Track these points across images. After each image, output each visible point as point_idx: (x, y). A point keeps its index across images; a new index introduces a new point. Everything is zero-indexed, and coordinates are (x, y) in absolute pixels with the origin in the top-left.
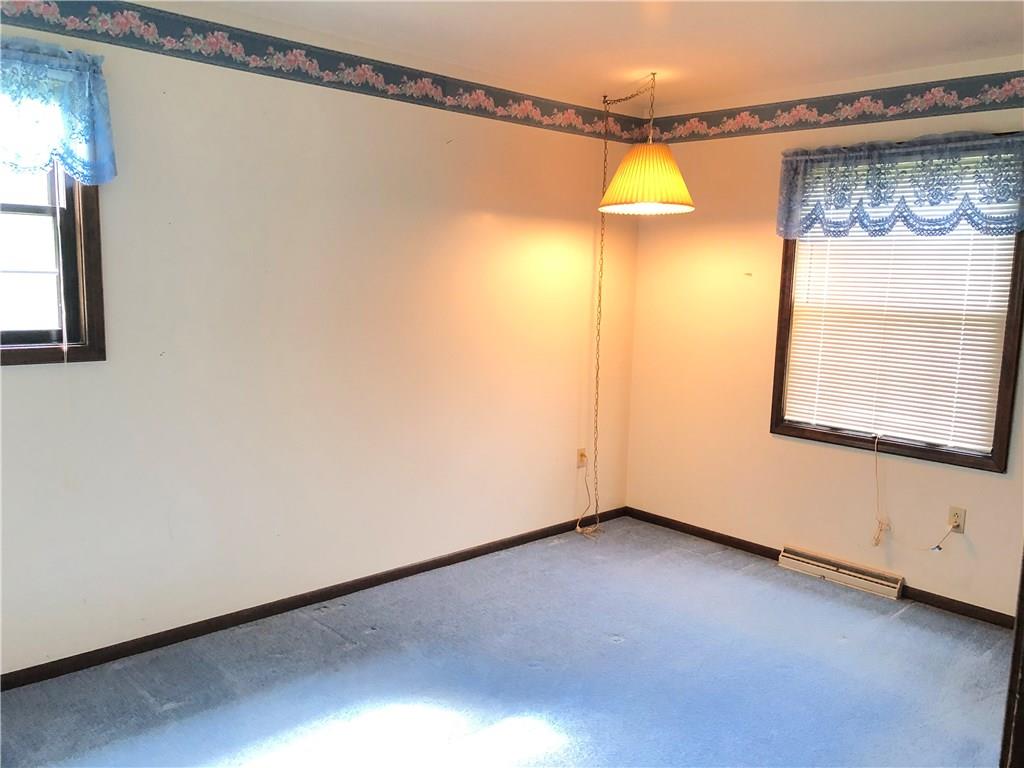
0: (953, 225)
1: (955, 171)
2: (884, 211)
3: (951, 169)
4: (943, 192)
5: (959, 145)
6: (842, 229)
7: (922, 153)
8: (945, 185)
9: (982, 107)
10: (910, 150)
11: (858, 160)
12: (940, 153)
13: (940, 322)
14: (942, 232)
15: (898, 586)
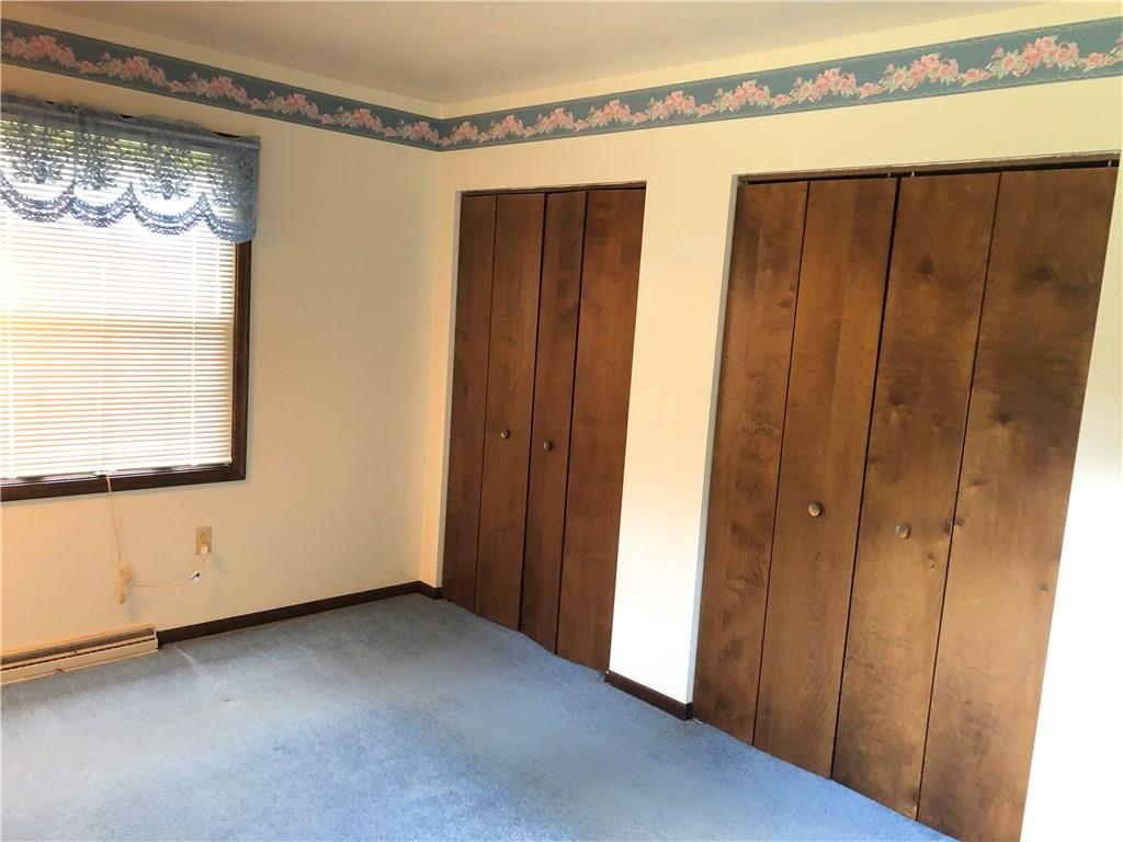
0: (188, 225)
1: (186, 165)
2: (106, 197)
3: (181, 161)
4: (174, 186)
5: (189, 136)
6: (44, 211)
7: (148, 134)
8: (176, 177)
9: (191, 97)
10: (134, 127)
11: (63, 123)
12: (170, 141)
13: (168, 332)
14: (174, 230)
15: (155, 636)
